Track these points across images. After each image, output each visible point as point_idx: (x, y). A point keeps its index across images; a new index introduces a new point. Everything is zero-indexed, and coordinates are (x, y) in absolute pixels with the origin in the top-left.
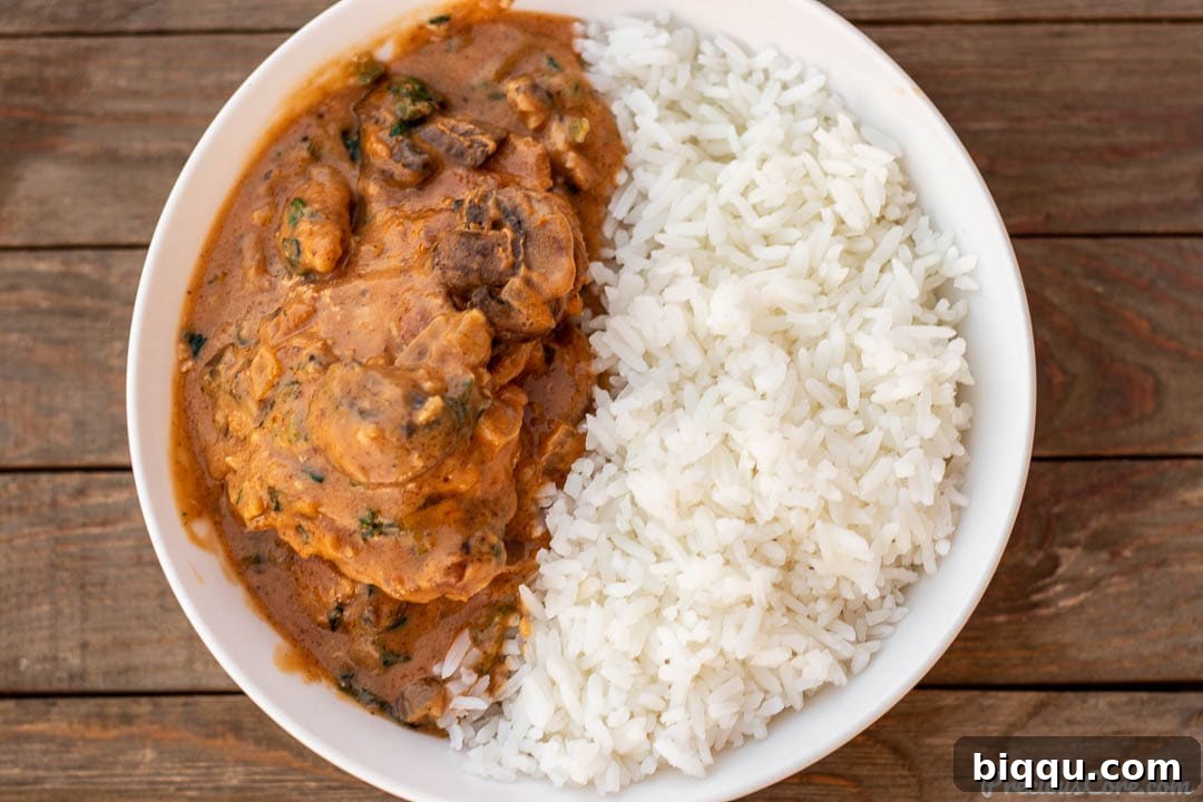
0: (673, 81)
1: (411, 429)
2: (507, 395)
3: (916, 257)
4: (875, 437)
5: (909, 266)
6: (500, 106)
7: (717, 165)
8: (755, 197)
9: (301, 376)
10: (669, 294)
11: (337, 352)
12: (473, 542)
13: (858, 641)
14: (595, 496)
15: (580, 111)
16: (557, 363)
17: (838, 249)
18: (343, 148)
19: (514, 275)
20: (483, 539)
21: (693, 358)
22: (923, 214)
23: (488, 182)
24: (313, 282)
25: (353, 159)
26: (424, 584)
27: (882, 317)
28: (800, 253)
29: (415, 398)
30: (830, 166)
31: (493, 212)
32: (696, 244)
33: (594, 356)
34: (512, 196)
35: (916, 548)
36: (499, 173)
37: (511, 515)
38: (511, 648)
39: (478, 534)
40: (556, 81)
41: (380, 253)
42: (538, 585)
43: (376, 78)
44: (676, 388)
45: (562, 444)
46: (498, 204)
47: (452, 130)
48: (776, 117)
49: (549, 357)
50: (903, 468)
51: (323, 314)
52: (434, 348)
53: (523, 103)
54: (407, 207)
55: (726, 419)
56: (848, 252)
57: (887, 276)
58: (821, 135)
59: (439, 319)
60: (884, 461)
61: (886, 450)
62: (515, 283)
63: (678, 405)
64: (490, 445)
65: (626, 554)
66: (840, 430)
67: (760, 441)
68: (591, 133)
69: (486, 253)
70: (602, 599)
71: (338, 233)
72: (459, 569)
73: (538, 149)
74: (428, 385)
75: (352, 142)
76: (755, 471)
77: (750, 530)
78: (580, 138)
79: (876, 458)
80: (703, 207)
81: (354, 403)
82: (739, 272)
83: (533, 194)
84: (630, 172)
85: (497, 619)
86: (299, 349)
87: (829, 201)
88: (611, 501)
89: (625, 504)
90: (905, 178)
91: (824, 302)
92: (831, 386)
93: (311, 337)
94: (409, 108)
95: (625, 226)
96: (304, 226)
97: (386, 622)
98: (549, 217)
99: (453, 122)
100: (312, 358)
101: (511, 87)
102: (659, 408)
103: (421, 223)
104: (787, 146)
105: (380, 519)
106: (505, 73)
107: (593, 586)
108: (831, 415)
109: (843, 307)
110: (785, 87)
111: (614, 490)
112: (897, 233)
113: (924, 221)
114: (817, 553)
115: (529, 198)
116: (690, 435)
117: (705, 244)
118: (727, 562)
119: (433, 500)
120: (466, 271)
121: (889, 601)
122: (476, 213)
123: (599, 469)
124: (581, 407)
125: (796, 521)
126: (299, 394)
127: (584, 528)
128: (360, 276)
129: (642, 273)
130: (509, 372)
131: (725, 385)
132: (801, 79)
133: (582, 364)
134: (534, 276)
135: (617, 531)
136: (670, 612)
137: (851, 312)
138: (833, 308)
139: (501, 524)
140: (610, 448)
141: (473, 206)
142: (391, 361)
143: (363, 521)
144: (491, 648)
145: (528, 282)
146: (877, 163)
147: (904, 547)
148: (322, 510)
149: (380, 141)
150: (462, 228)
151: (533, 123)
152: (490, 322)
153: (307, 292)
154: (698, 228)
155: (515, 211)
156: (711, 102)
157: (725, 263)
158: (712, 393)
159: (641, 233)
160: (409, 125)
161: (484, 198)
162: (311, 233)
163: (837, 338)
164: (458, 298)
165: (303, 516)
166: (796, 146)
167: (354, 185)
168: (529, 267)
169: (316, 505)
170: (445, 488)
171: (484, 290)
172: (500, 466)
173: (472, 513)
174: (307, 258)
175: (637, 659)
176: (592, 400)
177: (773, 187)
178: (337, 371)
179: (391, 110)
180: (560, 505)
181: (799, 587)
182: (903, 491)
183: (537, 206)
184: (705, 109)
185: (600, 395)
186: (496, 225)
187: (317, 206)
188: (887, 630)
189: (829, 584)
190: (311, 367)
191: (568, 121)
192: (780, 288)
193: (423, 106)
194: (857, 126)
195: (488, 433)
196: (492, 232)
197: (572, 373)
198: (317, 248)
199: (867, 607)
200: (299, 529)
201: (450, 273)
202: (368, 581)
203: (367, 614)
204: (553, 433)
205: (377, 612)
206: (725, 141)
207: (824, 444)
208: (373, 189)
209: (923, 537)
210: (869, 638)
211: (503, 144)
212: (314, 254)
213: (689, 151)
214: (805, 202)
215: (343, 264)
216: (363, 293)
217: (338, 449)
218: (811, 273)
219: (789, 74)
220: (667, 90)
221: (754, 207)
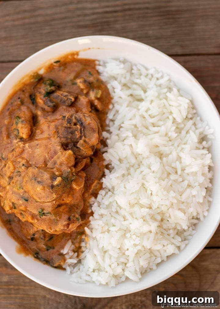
0: (125, 78)
1: (52, 187)
2: (80, 174)
3: (196, 129)
4: (186, 183)
5: (194, 132)
6: (75, 87)
7: (138, 103)
8: (150, 113)
9: (20, 170)
10: (125, 142)
11: (30, 163)
12: (71, 217)
13: (182, 241)
14: (106, 202)
15: (99, 88)
16: (94, 162)
17: (174, 128)
18: (30, 101)
19: (81, 139)
20: (74, 216)
21: (133, 161)
22: (198, 116)
23: (72, 111)
24: (23, 141)
25: (33, 103)
26: (58, 229)
27: (187, 147)
28: (163, 129)
29: (53, 178)
30: (171, 103)
31: (74, 120)
32: (133, 127)
33: (104, 160)
34: (80, 115)
35: (198, 214)
36: (76, 107)
37: (82, 208)
38: (83, 244)
39: (73, 215)
40: (91, 79)
41: (42, 132)
42: (90, 226)
43: (39, 79)
44: (128, 169)
45: (96, 186)
46: (76, 118)
47: (62, 95)
48: (155, 89)
49: (92, 160)
50: (194, 192)
51: (26, 151)
52: (58, 162)
53: (82, 86)
54: (49, 118)
55: (143, 179)
56: (177, 128)
57: (188, 135)
58: (168, 94)
59: (60, 153)
60: (188, 190)
61: (189, 186)
62: (81, 142)
63: (129, 174)
64: (75, 189)
65: (115, 218)
66: (175, 181)
67: (153, 186)
68: (102, 95)
69: (72, 133)
70: (108, 231)
71: (30, 127)
72: (68, 225)
73: (87, 100)
74: (57, 173)
75: (33, 99)
76: (151, 194)
77: (151, 212)
78: (99, 96)
79: (186, 189)
80: (135, 116)
81: (35, 179)
82: (145, 135)
83: (86, 115)
84: (113, 105)
85: (79, 237)
86: (20, 162)
87: (171, 113)
88: (110, 203)
89: (115, 204)
90: (193, 106)
91: (170, 143)
92: (173, 167)
93: (23, 158)
94: (49, 88)
95: (112, 121)
96: (20, 125)
97: (47, 239)
98: (90, 122)
99: (62, 92)
100: (23, 165)
101: (78, 81)
102: (123, 175)
103: (53, 124)
104: (158, 97)
105: (45, 212)
106: (76, 77)
107: (106, 228)
108: (173, 177)
109: (176, 144)
110: (158, 79)
111: (111, 200)
112: (191, 122)
113: (199, 118)
114: (170, 216)
115: (84, 116)
116: (133, 185)
117: (135, 126)
118: (144, 220)
119: (59, 206)
120: (67, 138)
121: (191, 229)
122: (69, 121)
123: (107, 193)
124: (101, 175)
125: (164, 208)
126: (20, 176)
127: (103, 211)
128: (36, 140)
129: (118, 135)
130: (80, 167)
131: (142, 168)
132: (162, 77)
133: (101, 162)
134: (87, 140)
135: (113, 211)
136: (128, 235)
137: (178, 146)
138: (173, 145)
139: (79, 211)
140: (110, 187)
141: (68, 119)
142: (46, 165)
143: (39, 212)
144: (77, 245)
145: (85, 141)
146: (184, 103)
147: (195, 214)
148: (28, 209)
149: (41, 99)
150: (65, 125)
151: (85, 92)
152: (74, 154)
153: (21, 144)
154: (133, 122)
155: (80, 120)
156: (136, 84)
157: (141, 132)
158: (138, 171)
159: (117, 123)
160: (49, 94)
161: (72, 116)
162: (22, 127)
163: (174, 154)
164: (65, 146)
165: (22, 211)
166: (161, 97)
167: (34, 112)
168: (85, 137)
169: (26, 207)
170: (62, 202)
171: (72, 144)
172: (78, 195)
173: (71, 208)
174: (21, 135)
175: (119, 249)
176: (104, 173)
177: (155, 110)
178: (31, 170)
179: (44, 89)
180: (96, 204)
181: (165, 226)
182: (194, 198)
183: (87, 118)
184: (134, 86)
185: (107, 171)
186: (75, 124)
187: (23, 119)
188: (190, 237)
189: (173, 226)
190: (23, 168)
191: (95, 91)
192: (157, 140)
193: (53, 88)
194: (179, 91)
195: (74, 186)
196: (74, 126)
197: (98, 165)
198: (24, 132)
199: (184, 231)
200: (21, 214)
201: (62, 139)
202: (41, 229)
203: (41, 237)
204: (93, 183)
205: (45, 236)
206: (140, 95)
207: (171, 186)
208: (39, 113)
209: (200, 211)
210: (185, 240)
211: (76, 98)
212: (23, 134)
213: (130, 99)
214: (164, 113)
215: (31, 136)
216: (37, 145)
217: (32, 192)
218: (166, 135)
219: (159, 76)
220: (123, 81)
221: (149, 115)
